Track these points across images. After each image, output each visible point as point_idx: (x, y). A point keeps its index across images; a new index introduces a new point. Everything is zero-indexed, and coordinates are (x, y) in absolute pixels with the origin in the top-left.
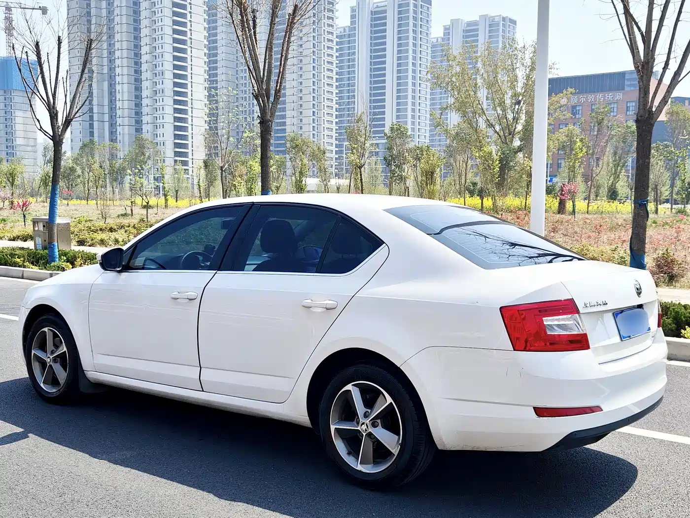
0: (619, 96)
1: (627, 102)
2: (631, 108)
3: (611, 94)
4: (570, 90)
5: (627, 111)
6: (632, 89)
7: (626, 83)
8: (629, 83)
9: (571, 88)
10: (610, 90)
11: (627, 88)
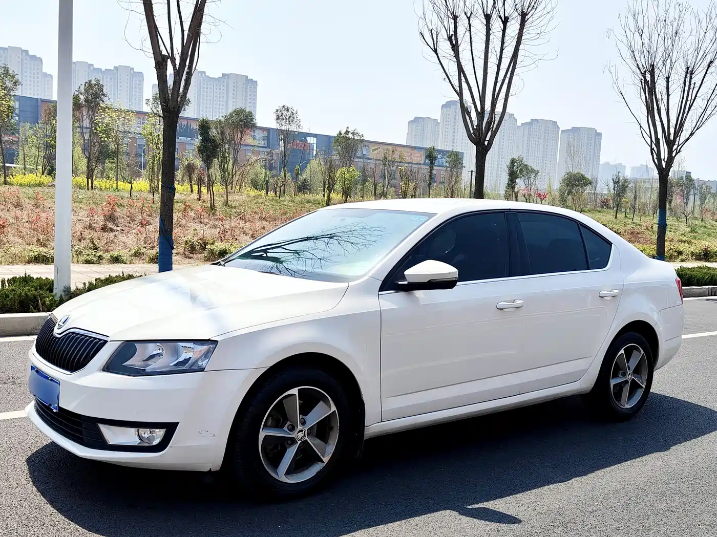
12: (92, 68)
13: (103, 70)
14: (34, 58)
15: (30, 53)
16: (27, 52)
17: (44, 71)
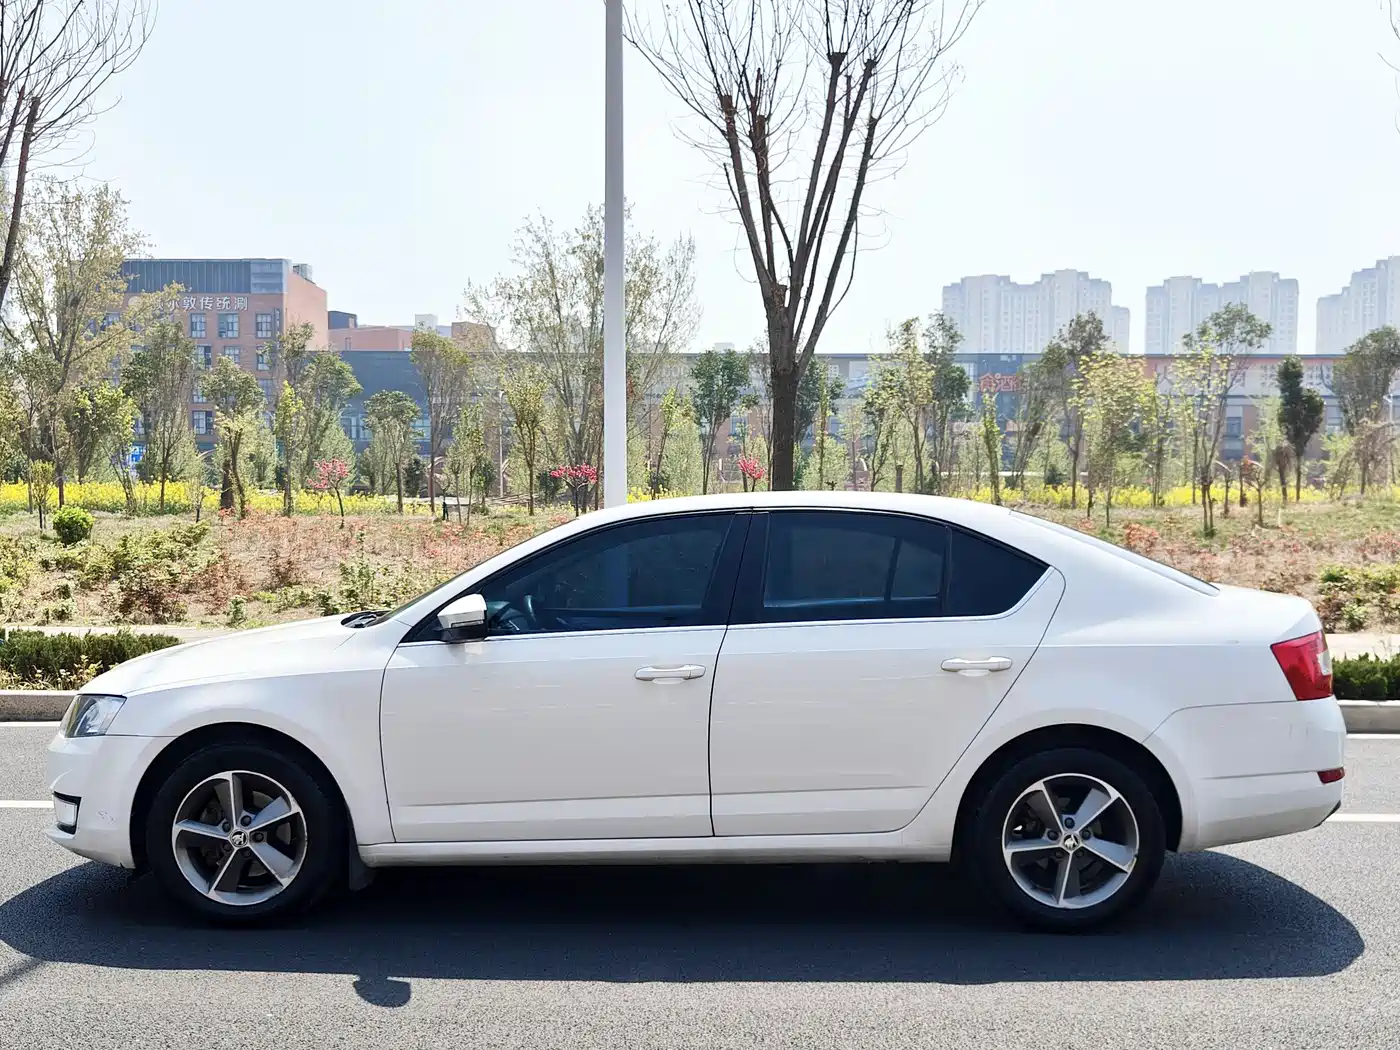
0: (241, 302)
1: (257, 315)
2: (264, 325)
3: (226, 298)
4: (175, 286)
5: (258, 330)
6: (264, 291)
7: (253, 280)
8: (258, 281)
9: (178, 283)
10: (225, 290)
11: (254, 290)
12: (1199, 284)
13: (1220, 285)
14: (1098, 281)
15: (1091, 276)
16: (1085, 275)
17: (1114, 303)
